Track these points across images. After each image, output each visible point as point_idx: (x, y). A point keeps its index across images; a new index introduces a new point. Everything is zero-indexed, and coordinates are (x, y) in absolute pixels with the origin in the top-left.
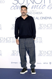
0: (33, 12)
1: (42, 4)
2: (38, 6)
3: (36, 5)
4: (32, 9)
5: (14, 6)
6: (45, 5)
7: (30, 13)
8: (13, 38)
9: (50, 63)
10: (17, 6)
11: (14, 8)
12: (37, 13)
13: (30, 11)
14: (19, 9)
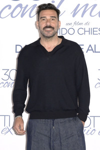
0: (76, 28)
4: (74, 16)
5: (10, 7)
7: (68, 31)
8: (7, 118)
10: (21, 8)
11: (12, 13)
12: (92, 31)
13: (67, 24)
14: (30, 16)
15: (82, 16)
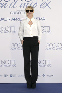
0: (21, 12)
1: (33, 2)
2: (28, 4)
3: (25, 3)
6: (36, 3)
7: (18, 13)
9: (44, 75)
10: (1, 4)
13: (18, 10)
14: (4, 7)
15: (23, 7)
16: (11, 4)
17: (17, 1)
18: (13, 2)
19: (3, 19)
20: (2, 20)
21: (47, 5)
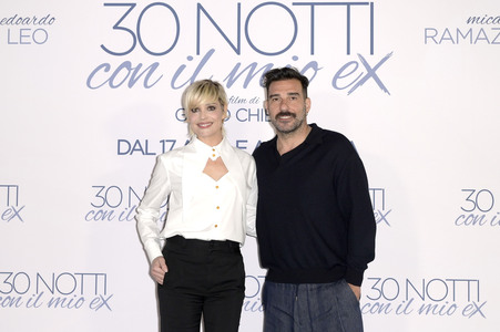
16: (183, 67)
17: (212, 51)
18: (190, 58)
19: (138, 147)
20: (131, 150)
21: (372, 73)
